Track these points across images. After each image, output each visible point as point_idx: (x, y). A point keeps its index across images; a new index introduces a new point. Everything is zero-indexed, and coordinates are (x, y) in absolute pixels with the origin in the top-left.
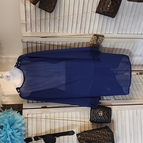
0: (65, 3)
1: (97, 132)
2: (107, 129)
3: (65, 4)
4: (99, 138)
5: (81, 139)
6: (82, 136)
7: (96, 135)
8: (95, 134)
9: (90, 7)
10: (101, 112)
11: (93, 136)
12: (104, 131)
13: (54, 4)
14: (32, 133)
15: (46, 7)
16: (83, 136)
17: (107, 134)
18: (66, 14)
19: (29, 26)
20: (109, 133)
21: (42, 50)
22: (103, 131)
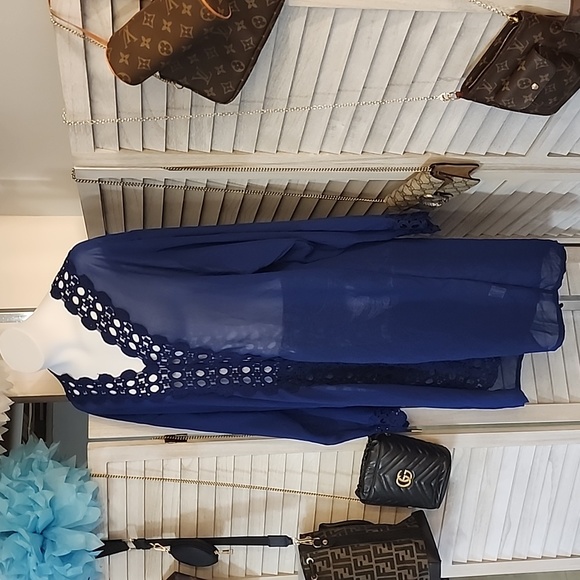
0: (303, 48)
1: (381, 550)
2: (421, 543)
3: (303, 52)
4: (382, 575)
5: (315, 572)
6: (318, 560)
7: (373, 563)
8: (370, 561)
9: (434, 61)
10: (408, 474)
11: (362, 567)
12: (405, 549)
13: (240, 70)
14: (127, 518)
15: (202, 78)
16: (322, 560)
17: (416, 565)
18: (305, 87)
19: (108, 131)
20: (425, 562)
21: (169, 225)
22: (402, 549)
